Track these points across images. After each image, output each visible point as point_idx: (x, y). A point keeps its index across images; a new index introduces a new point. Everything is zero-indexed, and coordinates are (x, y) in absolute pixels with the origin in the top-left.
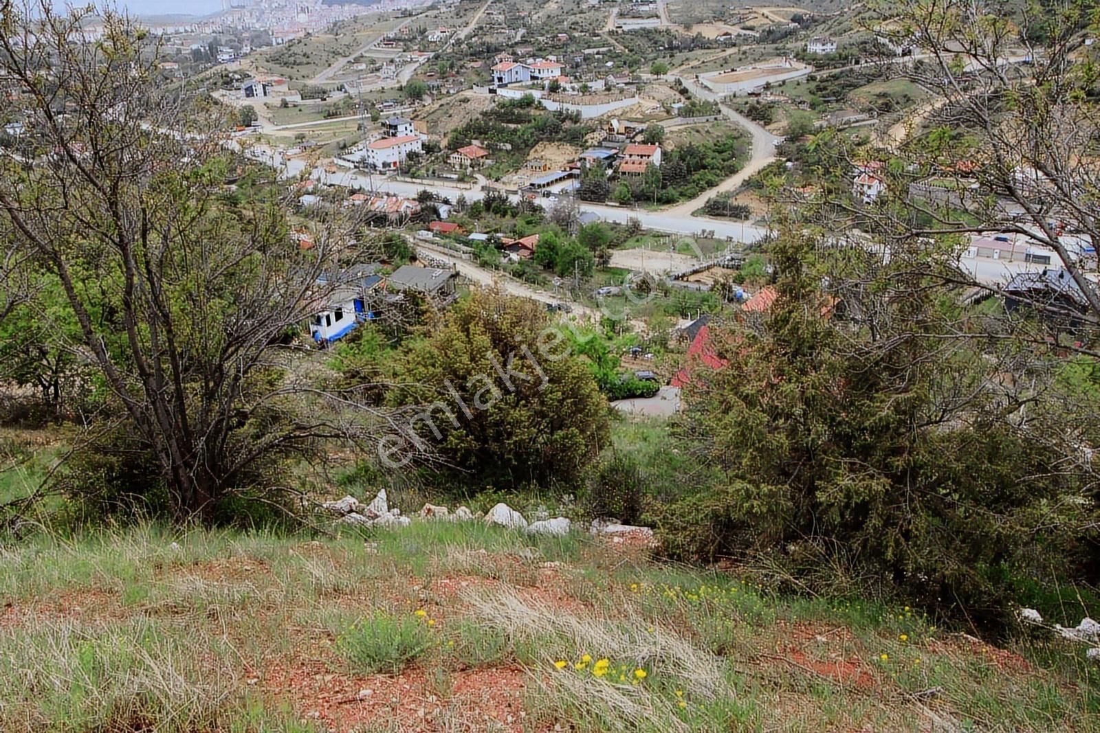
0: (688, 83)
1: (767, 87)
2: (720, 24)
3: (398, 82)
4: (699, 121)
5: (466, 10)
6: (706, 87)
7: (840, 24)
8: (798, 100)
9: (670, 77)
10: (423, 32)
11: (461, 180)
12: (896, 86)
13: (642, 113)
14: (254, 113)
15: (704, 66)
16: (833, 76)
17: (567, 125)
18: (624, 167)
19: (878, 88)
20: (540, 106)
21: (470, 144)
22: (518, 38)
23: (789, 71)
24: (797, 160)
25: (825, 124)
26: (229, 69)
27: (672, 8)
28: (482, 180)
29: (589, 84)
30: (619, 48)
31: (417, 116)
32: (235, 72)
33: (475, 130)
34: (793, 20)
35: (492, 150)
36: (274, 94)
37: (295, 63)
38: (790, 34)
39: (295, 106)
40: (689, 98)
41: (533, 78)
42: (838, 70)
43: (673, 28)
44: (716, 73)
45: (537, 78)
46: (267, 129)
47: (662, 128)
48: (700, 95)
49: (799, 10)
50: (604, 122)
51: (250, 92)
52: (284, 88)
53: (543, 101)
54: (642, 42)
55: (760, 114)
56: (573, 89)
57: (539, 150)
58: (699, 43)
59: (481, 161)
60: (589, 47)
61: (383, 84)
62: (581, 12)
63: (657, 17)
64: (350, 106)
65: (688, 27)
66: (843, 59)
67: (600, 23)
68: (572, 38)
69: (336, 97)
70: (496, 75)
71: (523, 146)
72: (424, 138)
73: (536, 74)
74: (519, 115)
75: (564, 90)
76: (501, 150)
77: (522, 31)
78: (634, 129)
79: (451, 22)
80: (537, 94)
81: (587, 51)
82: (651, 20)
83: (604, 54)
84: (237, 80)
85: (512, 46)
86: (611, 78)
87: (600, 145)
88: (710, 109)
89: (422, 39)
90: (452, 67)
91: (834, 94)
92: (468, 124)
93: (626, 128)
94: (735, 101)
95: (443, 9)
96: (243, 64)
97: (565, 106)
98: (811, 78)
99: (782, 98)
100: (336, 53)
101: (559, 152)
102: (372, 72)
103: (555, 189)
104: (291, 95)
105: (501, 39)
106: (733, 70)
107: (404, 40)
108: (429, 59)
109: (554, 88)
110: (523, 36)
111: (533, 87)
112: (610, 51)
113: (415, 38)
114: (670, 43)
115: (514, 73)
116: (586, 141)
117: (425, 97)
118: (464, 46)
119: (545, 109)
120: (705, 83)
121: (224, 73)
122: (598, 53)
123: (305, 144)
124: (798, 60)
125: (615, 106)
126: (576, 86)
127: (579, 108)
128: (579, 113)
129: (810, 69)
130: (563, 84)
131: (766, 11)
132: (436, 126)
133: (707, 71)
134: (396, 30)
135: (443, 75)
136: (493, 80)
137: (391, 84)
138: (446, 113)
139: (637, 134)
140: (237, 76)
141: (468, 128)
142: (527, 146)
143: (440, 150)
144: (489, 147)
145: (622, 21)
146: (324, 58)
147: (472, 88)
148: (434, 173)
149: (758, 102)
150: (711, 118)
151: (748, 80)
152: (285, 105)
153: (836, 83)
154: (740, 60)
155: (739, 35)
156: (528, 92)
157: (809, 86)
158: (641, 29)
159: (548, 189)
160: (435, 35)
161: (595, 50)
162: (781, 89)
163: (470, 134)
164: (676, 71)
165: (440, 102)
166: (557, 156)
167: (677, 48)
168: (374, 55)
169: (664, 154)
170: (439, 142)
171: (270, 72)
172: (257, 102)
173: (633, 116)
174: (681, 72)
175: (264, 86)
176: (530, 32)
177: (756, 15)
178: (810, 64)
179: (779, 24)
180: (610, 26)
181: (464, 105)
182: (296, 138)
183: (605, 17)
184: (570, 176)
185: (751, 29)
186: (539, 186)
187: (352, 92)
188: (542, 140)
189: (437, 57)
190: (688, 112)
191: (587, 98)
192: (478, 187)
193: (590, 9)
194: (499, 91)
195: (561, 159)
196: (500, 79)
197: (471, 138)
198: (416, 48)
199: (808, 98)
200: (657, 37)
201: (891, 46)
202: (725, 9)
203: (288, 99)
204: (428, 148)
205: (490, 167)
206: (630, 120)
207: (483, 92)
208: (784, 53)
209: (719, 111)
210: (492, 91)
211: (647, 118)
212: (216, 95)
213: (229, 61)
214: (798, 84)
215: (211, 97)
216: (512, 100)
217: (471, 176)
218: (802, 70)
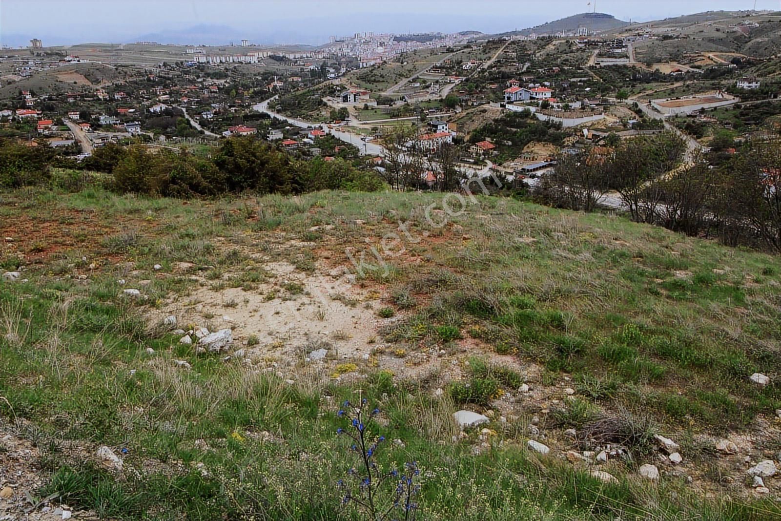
0: (643, 106)
1: (702, 111)
2: (675, 64)
3: (440, 96)
4: (648, 133)
5: (490, 49)
6: (656, 110)
7: (766, 67)
8: (725, 122)
9: (630, 101)
10: (459, 63)
11: (475, 163)
13: (606, 125)
14: (348, 113)
15: (657, 95)
16: (754, 106)
17: (551, 131)
20: (534, 117)
21: (484, 140)
22: (525, 69)
23: (720, 100)
24: (717, 164)
25: (743, 140)
26: (334, 83)
27: (638, 51)
28: (490, 164)
29: (570, 104)
30: (596, 78)
31: (451, 120)
32: (337, 86)
33: (488, 131)
34: (733, 62)
35: (499, 145)
36: (360, 101)
37: (375, 81)
38: (730, 72)
39: (372, 109)
40: (641, 117)
41: (531, 98)
42: (759, 102)
43: (638, 65)
44: (664, 100)
45: (534, 98)
46: (354, 122)
47: (619, 136)
48: (651, 115)
49: (739, 55)
50: (578, 130)
51: (345, 99)
52: (367, 97)
53: (536, 114)
54: (614, 75)
55: (695, 129)
56: (558, 107)
57: (531, 146)
58: (657, 77)
59: (491, 151)
60: (574, 77)
61: (430, 97)
62: (572, 52)
63: (627, 57)
64: (407, 110)
65: (649, 65)
66: (763, 93)
67: (584, 60)
68: (562, 70)
69: (399, 104)
70: (506, 95)
71: (520, 143)
72: (454, 134)
73: (534, 96)
74: (520, 123)
75: (553, 107)
76: (505, 145)
77: (527, 65)
78: (599, 136)
79: (479, 56)
80: (533, 109)
81: (573, 80)
82: (622, 59)
83: (584, 82)
84: (338, 91)
85: (520, 75)
86: (586, 100)
87: (573, 146)
88: (656, 125)
89: (458, 68)
90: (477, 87)
91: (754, 119)
92: (484, 127)
93: (593, 135)
94: (676, 120)
95: (475, 48)
96: (343, 81)
97: (552, 118)
98: (737, 106)
99: (712, 120)
100: (401, 75)
101: (544, 149)
102: (424, 89)
103: (539, 173)
104: (371, 101)
105: (512, 70)
106: (677, 98)
107: (446, 68)
108: (462, 81)
109: (545, 105)
110: (528, 68)
111: (530, 104)
112: (589, 80)
113: (454, 67)
114: (634, 76)
115: (518, 94)
116: (564, 143)
117: (457, 107)
118: (486, 74)
119: (537, 119)
120: (656, 106)
121: (331, 86)
122: (580, 81)
123: (378, 134)
124: (729, 93)
125: (587, 120)
126: (561, 105)
127: (561, 120)
128: (561, 124)
129: (737, 100)
130: (551, 103)
131: (711, 55)
132: (463, 127)
133: (657, 98)
134: (441, 61)
135: (470, 93)
136: (504, 98)
137: (435, 97)
138: (470, 119)
139: (600, 140)
140: (338, 88)
141: (484, 129)
142: (522, 143)
143: (464, 143)
144: (496, 143)
145: (600, 59)
146: (394, 78)
147: (489, 103)
148: (458, 157)
149: (694, 122)
150: (656, 131)
151: (688, 106)
152: (366, 108)
153: (757, 110)
154: (684, 91)
155: (688, 72)
156: (527, 107)
157: (734, 112)
158: (614, 65)
159: (534, 173)
160: (467, 65)
161: (579, 79)
162: (713, 113)
163: (485, 133)
164: (634, 97)
165: (467, 111)
166: (542, 151)
167: (640, 79)
168: (425, 77)
170: (464, 137)
171: (359, 86)
172: (349, 106)
173: (599, 127)
174: (638, 98)
175: (355, 95)
176: (533, 65)
177: (703, 58)
178: (737, 96)
179: (721, 65)
180: (591, 63)
181: (482, 114)
182: (372, 130)
183: (588, 56)
184: (550, 165)
185: (699, 67)
186: (528, 171)
187: (409, 101)
188: (533, 140)
189: (467, 80)
190: (641, 125)
191: (567, 114)
192: (487, 169)
193: (578, 50)
194: (507, 106)
195: (545, 154)
196: (509, 98)
197: (486, 136)
198: (454, 73)
199: (733, 121)
200: (626, 71)
202: (679, 53)
203: (368, 104)
204: (456, 141)
205: (496, 156)
206: (597, 130)
207: (497, 106)
208: (717, 88)
209: (663, 127)
210: (502, 106)
211: (609, 129)
212: (325, 100)
213: (334, 78)
214: (727, 110)
215: (322, 101)
216: (515, 113)
217: (483, 161)
218: (731, 100)
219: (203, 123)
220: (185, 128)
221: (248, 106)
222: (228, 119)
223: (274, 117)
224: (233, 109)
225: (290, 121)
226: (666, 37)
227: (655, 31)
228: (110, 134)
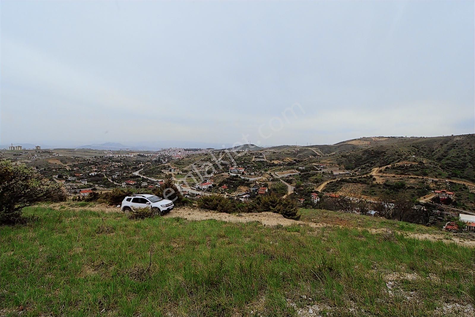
0: (272, 174)
1: (290, 176)
2: (278, 161)
4: (276, 183)
6: (277, 175)
7: (305, 163)
8: (297, 179)
9: (268, 172)
11: (222, 193)
12: (318, 177)
14: (172, 176)
15: (276, 170)
16: (305, 174)
17: (246, 182)
18: (259, 192)
19: (314, 177)
20: (240, 178)
21: (224, 185)
23: (295, 172)
24: (298, 192)
25: (304, 185)
27: (267, 156)
28: (227, 194)
29: (251, 173)
30: (255, 165)
31: (211, 178)
32: (167, 166)
33: (224, 182)
34: (294, 161)
35: (229, 187)
36: (176, 171)
37: (180, 164)
38: (294, 164)
39: (181, 174)
40: (273, 177)
43: (268, 161)
44: (279, 172)
45: (239, 171)
46: (175, 179)
47: (268, 184)
48: (276, 177)
49: (296, 158)
50: (254, 182)
51: (171, 171)
52: (178, 170)
54: (261, 164)
55: (290, 182)
57: (240, 187)
58: (274, 165)
59: (226, 189)
62: (246, 156)
63: (264, 158)
65: (271, 161)
66: (306, 171)
68: (245, 162)
71: (236, 186)
72: (213, 183)
74: (235, 179)
76: (231, 187)
78: (261, 184)
80: (239, 175)
81: (248, 165)
82: (262, 159)
84: (167, 168)
86: (255, 172)
87: (254, 187)
88: (277, 180)
91: (305, 178)
94: (283, 178)
96: (169, 164)
97: (246, 178)
98: (300, 174)
99: (294, 178)
100: (190, 163)
103: (244, 196)
106: (282, 172)
107: (206, 160)
109: (243, 173)
111: (238, 173)
112: (253, 165)
113: (208, 160)
115: (234, 170)
116: (250, 186)
119: (241, 178)
121: (164, 166)
123: (184, 183)
124: (297, 170)
125: (257, 178)
126: (248, 174)
127: (249, 178)
128: (249, 180)
129: (300, 172)
130: (245, 173)
131: (288, 158)
132: (216, 181)
133: (276, 172)
134: (204, 158)
136: (229, 171)
138: (218, 178)
143: (217, 186)
144: (228, 186)
145: (256, 159)
146: (187, 164)
147: (224, 173)
148: (215, 191)
149: (289, 179)
150: (278, 182)
151: (286, 174)
153: (306, 176)
154: (284, 169)
155: (282, 163)
157: (300, 176)
158: (260, 161)
159: (242, 196)
161: (250, 165)
162: (293, 176)
163: (224, 183)
165: (216, 175)
166: (244, 189)
167: (269, 166)
169: (268, 189)
170: (216, 184)
171: (175, 166)
172: (172, 173)
174: (271, 171)
175: (174, 169)
177: (286, 159)
179: (291, 161)
180: (253, 160)
181: (222, 176)
182: (182, 182)
183: (252, 158)
184: (247, 194)
185: (285, 162)
186: (240, 196)
188: (240, 185)
190: (272, 180)
191: (250, 176)
193: (248, 156)
194: (230, 174)
196: (231, 171)
199: (300, 179)
200: (264, 163)
201: (317, 168)
202: (279, 157)
203: (179, 172)
204: (214, 186)
205: (228, 191)
206: (260, 182)
207: (227, 174)
208: (293, 169)
209: (280, 181)
210: (228, 174)
211: (264, 181)
212: (162, 171)
213: (166, 163)
214: (297, 175)
215: (161, 171)
216: (233, 176)
217: (224, 193)
218: (298, 172)
219: (113, 180)
220: (107, 182)
221: (131, 173)
222: (124, 178)
223: (143, 177)
224: (125, 174)
225: (149, 179)
226: (274, 153)
227: (270, 151)
228: (74, 184)
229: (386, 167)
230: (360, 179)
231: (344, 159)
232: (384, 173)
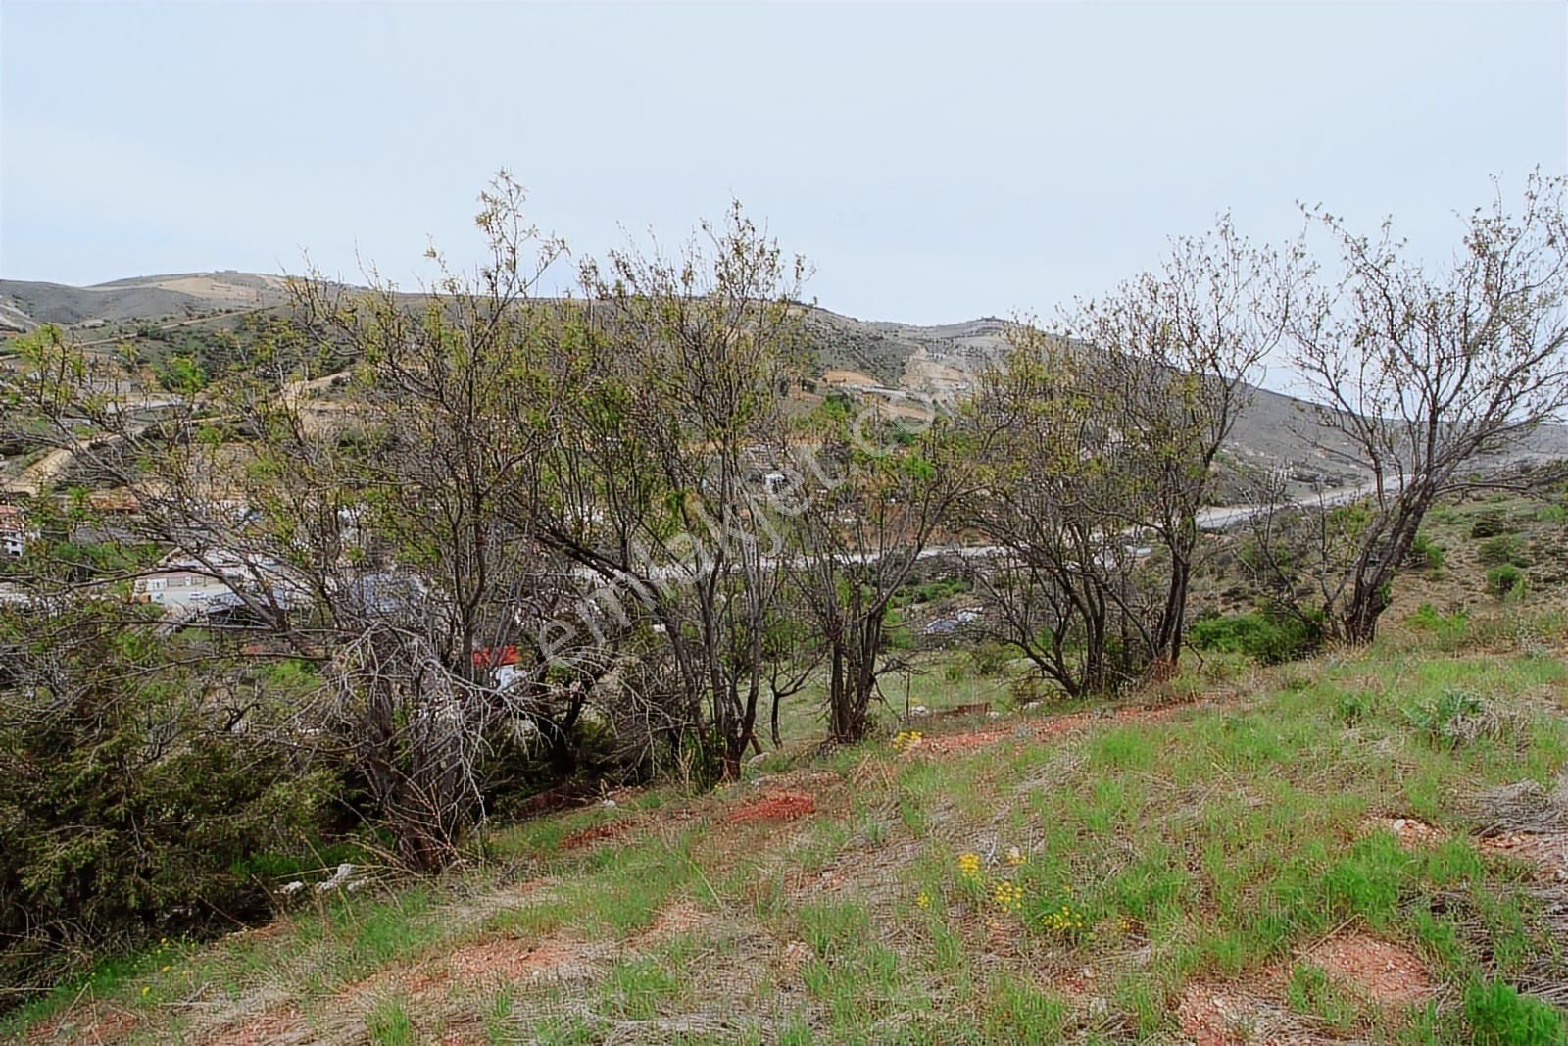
229: (333, 377)
230: (237, 426)
231: (151, 347)
232: (328, 400)
